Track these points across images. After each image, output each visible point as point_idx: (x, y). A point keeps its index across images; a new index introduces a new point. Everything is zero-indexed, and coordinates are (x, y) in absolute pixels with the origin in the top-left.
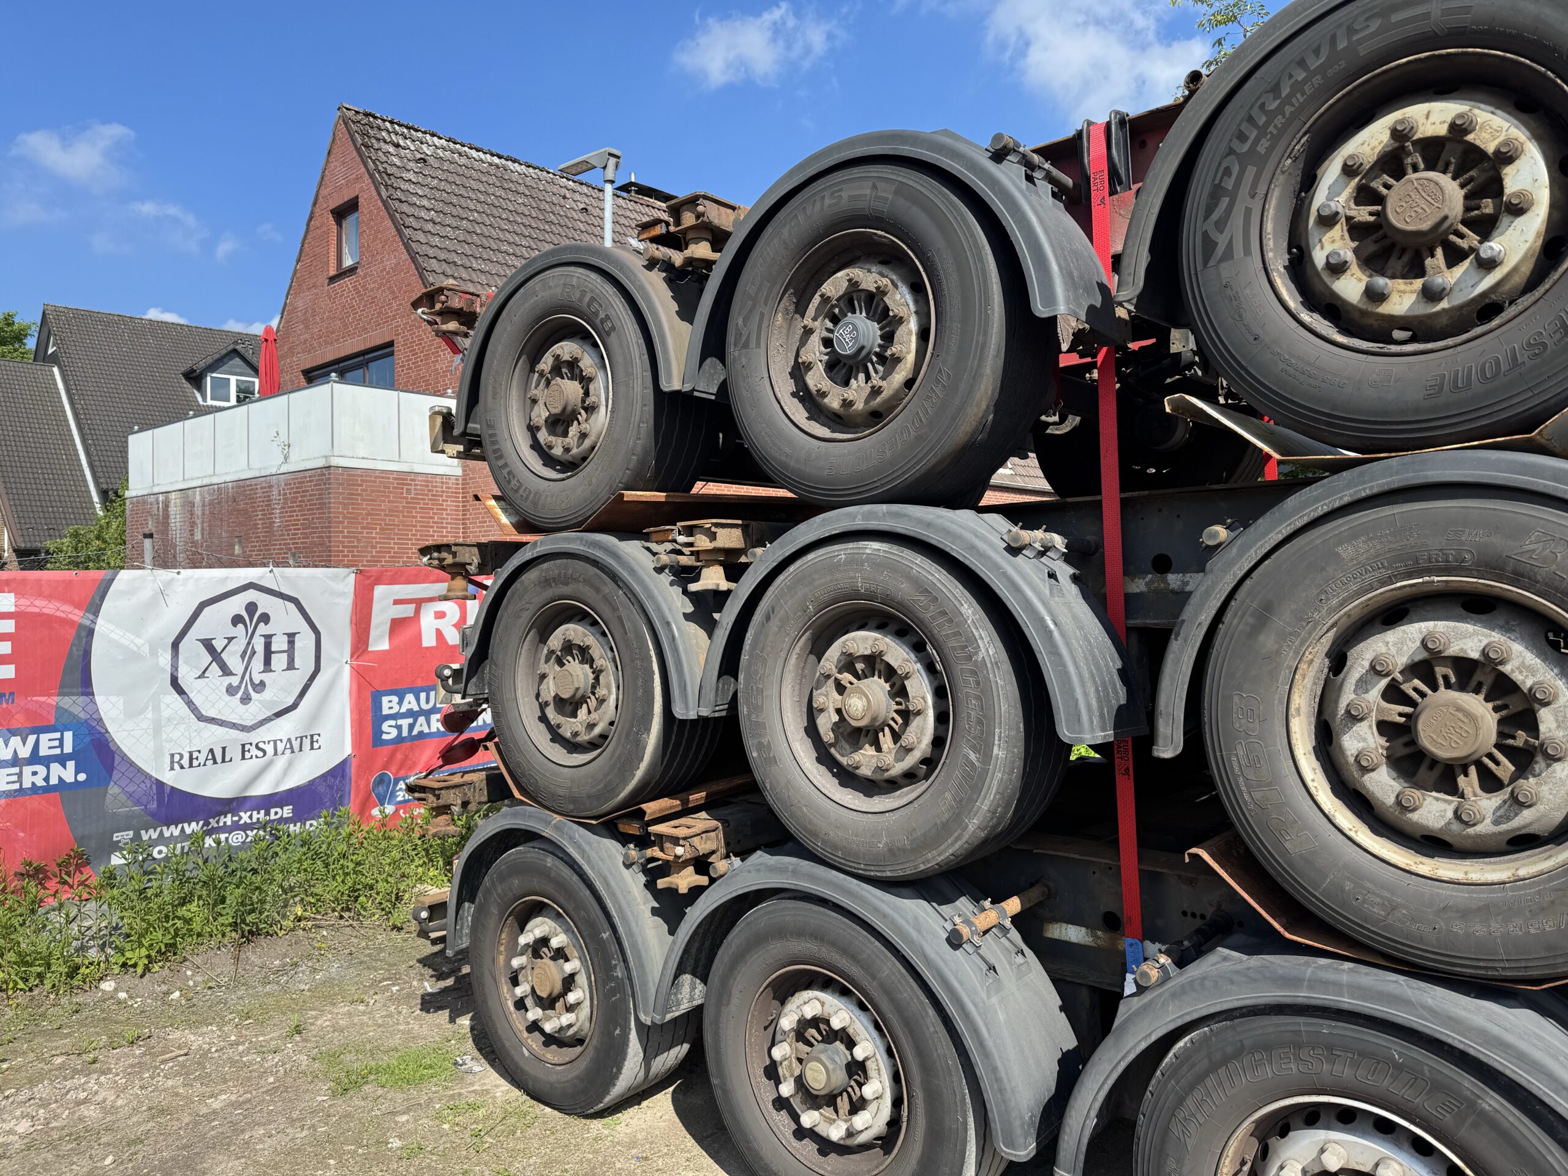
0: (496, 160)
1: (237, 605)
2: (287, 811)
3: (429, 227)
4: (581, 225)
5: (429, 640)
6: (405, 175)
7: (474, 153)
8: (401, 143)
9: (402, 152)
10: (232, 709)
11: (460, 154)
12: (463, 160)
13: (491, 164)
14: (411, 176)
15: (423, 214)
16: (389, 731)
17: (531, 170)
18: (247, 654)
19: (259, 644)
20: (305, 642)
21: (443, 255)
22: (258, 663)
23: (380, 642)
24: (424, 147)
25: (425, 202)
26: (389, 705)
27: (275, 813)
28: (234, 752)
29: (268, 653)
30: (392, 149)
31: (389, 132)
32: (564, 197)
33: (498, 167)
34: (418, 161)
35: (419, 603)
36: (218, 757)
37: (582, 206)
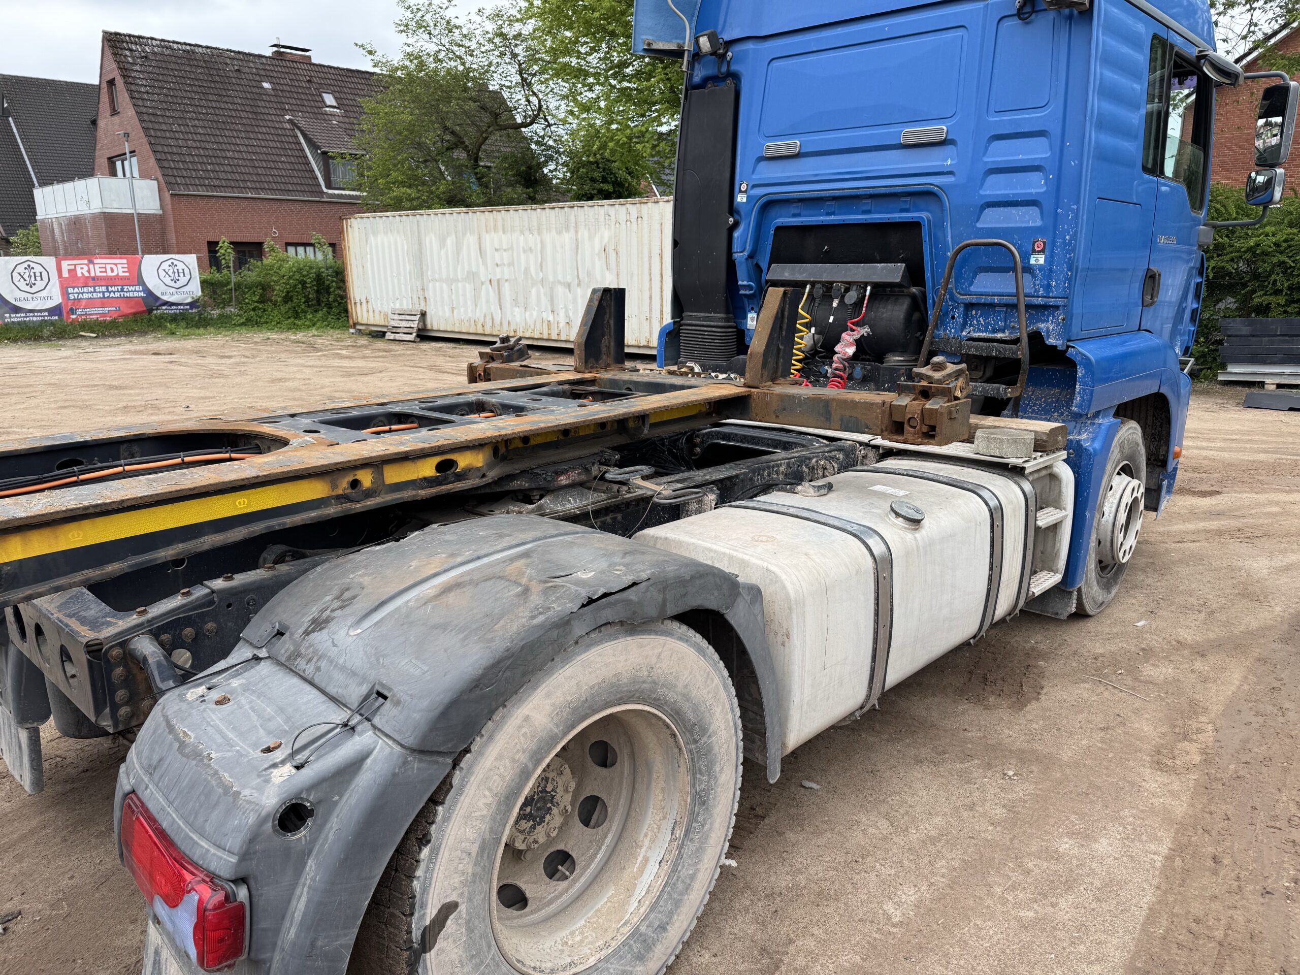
0: (188, 48)
1: (25, 265)
2: (46, 314)
3: (145, 96)
4: (234, 81)
5: (79, 275)
6: (135, 68)
7: (175, 46)
8: (134, 48)
9: (134, 53)
10: (28, 289)
11: (167, 48)
12: (168, 52)
13: (184, 51)
14: (137, 68)
15: (142, 89)
16: (72, 297)
17: (209, 50)
18: (30, 276)
19: (32, 274)
20: (45, 275)
21: (151, 111)
22: (33, 278)
23: (65, 274)
24: (147, 48)
25: (144, 82)
26: (70, 290)
27: (43, 314)
28: (30, 298)
29: (35, 276)
30: (128, 53)
31: (127, 43)
32: (226, 64)
33: (188, 51)
34: (142, 57)
35: (75, 265)
36: (26, 300)
37: (236, 68)
